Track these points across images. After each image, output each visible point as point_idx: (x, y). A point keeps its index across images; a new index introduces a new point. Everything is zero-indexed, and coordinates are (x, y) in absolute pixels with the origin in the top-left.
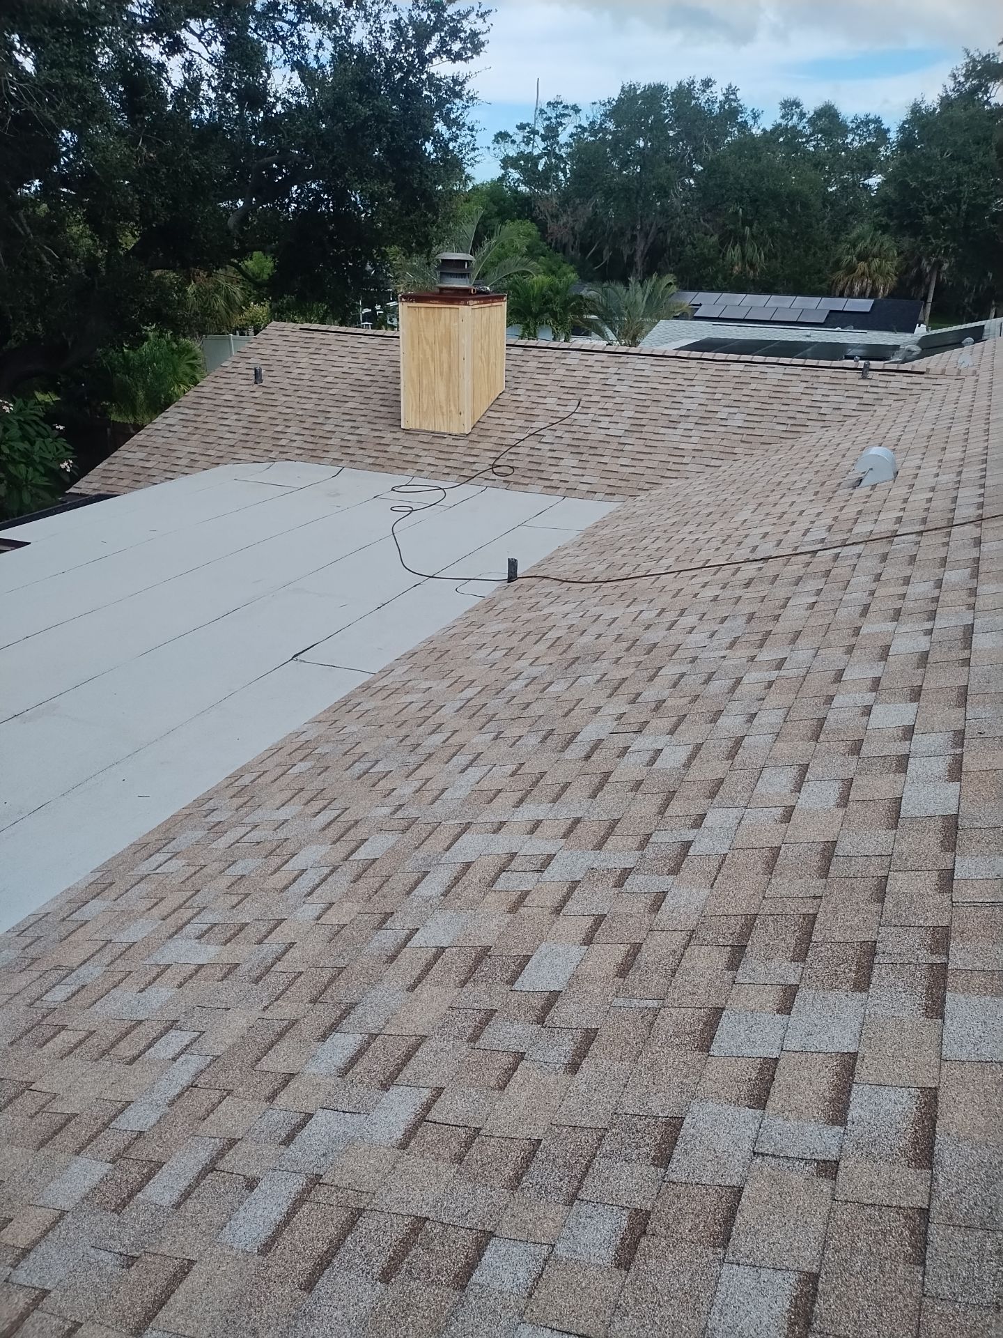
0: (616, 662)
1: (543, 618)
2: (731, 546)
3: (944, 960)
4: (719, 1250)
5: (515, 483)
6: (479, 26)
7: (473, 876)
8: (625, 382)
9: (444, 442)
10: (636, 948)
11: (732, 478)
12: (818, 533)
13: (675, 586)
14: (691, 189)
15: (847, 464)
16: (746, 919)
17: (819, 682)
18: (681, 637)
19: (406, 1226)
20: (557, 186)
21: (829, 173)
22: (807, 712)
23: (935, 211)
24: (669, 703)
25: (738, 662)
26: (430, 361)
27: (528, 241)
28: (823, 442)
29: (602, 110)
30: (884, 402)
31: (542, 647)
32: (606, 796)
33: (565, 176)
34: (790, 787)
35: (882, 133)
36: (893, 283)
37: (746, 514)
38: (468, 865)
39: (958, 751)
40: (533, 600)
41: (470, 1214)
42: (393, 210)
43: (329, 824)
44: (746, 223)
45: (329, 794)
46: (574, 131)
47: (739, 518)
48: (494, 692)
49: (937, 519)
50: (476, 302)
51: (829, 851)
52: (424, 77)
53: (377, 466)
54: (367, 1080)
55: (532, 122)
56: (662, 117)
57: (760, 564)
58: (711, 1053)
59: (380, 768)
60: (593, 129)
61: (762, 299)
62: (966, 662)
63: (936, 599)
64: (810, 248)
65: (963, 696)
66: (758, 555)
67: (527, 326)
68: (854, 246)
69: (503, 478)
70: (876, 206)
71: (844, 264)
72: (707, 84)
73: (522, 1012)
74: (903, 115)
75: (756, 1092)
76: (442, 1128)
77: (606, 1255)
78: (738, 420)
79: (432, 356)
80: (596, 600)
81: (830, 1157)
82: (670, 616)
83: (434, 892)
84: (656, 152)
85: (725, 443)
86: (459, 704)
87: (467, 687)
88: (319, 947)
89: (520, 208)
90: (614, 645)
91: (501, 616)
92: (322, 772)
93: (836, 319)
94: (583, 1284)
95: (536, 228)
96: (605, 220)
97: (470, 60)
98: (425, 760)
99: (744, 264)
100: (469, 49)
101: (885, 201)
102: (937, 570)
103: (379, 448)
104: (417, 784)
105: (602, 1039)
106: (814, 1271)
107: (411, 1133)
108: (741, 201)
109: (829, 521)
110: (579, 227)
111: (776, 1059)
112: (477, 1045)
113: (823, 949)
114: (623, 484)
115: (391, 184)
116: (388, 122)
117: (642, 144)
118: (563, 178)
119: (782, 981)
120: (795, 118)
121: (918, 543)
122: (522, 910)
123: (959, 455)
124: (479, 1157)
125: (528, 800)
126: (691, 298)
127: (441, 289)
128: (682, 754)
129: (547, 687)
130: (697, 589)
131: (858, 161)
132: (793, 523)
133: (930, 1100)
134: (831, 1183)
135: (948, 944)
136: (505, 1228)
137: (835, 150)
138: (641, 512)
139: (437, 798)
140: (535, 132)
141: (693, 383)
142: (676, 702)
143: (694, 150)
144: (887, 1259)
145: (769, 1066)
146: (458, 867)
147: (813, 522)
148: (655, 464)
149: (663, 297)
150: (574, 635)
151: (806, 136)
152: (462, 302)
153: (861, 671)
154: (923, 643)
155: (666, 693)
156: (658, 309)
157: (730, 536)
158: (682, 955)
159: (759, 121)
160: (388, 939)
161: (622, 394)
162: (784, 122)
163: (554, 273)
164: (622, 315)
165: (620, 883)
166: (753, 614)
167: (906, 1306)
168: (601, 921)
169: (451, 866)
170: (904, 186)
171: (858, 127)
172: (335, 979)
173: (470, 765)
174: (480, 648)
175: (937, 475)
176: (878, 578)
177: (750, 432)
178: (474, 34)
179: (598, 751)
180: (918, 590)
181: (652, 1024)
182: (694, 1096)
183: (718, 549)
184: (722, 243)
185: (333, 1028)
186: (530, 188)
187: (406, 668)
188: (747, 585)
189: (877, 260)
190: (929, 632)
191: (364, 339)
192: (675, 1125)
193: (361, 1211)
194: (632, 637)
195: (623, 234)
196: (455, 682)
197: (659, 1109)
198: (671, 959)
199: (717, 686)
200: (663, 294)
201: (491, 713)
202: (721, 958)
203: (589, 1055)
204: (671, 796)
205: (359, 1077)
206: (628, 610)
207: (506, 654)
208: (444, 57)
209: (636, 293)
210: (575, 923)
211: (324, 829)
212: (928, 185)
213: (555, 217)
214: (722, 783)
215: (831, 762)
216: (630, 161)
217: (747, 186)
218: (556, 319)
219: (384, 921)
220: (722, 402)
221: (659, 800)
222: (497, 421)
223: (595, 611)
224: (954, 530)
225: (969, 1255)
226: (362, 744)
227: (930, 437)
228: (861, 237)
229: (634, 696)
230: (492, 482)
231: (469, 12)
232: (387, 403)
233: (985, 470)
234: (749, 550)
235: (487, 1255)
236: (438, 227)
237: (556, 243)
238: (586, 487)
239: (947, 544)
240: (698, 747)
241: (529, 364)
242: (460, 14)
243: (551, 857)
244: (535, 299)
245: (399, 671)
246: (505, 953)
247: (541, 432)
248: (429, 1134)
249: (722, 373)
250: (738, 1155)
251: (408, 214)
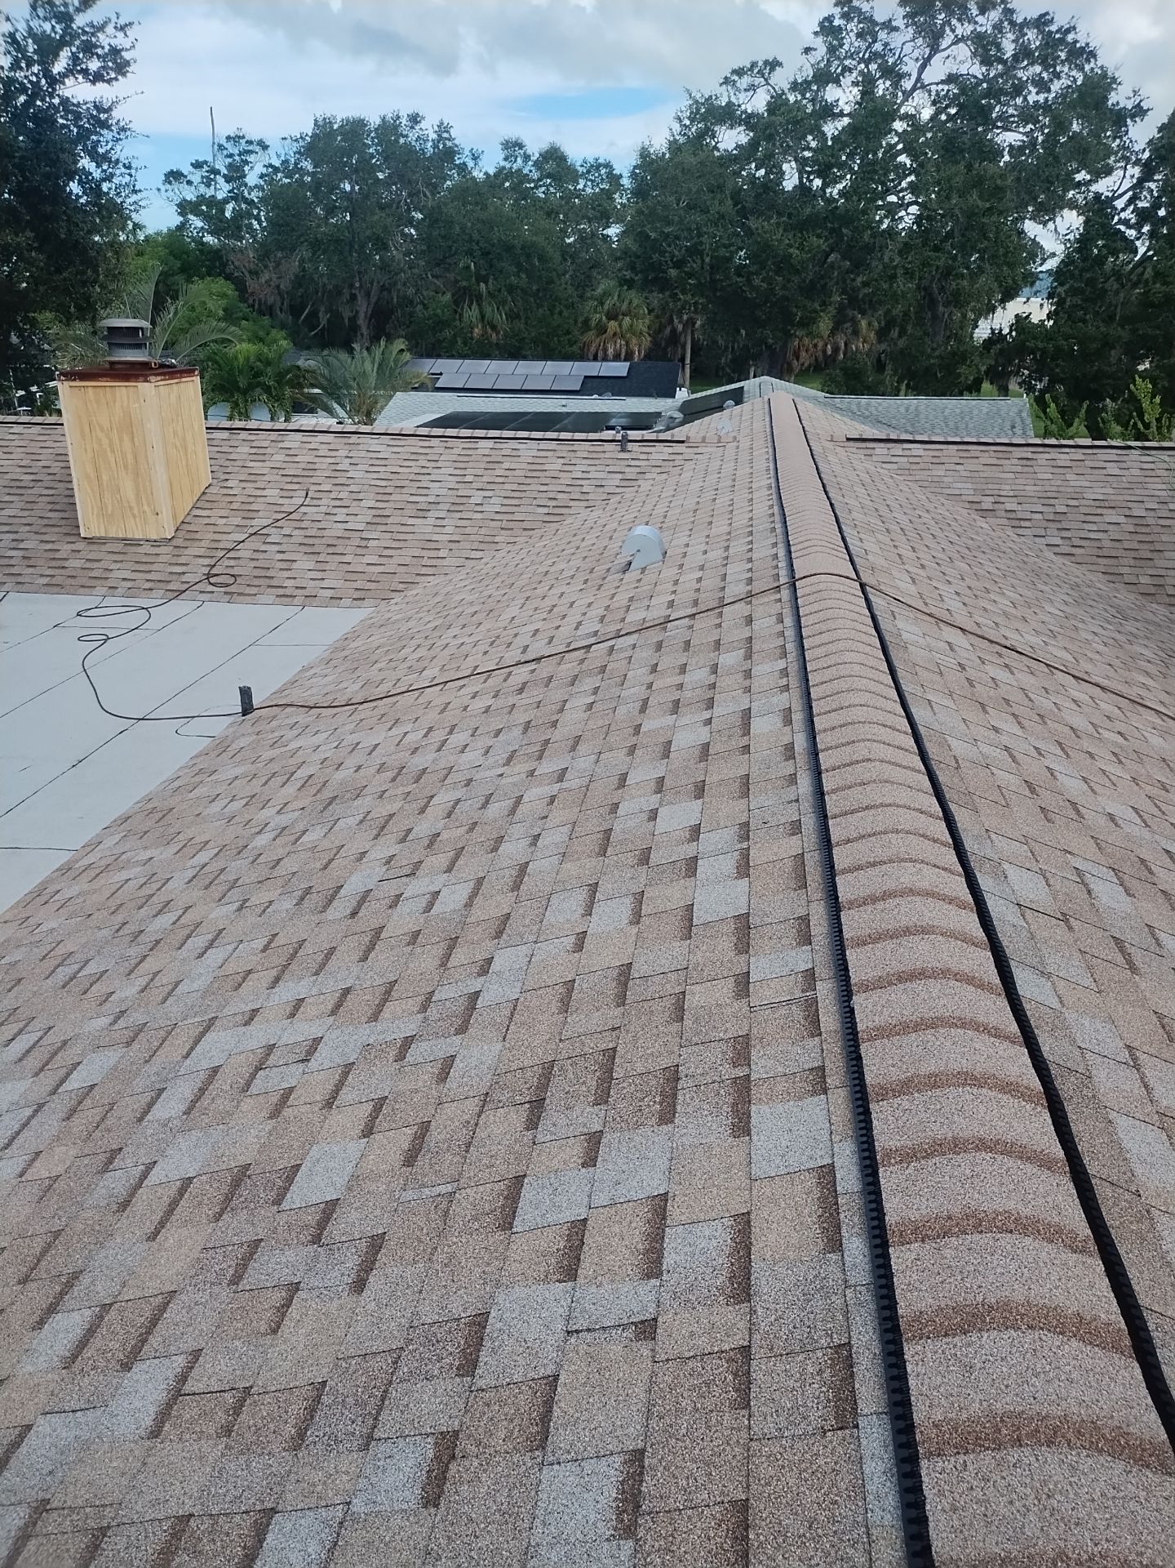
0: (381, 797)
1: (289, 754)
2: (500, 649)
3: (746, 1071)
4: (537, 1453)
5: (240, 594)
6: (120, 41)
7: (222, 1082)
8: (358, 468)
9: (140, 550)
10: (425, 1127)
11: (496, 571)
12: (590, 626)
13: (440, 701)
14: (412, 241)
15: (614, 546)
16: (544, 1068)
17: (602, 791)
18: (452, 758)
19: (165, 1531)
20: (252, 236)
21: (564, 222)
22: (592, 826)
23: (679, 264)
24: (444, 836)
25: (515, 779)
26: (109, 454)
27: (223, 302)
28: (589, 523)
29: (295, 147)
30: (648, 476)
31: (291, 789)
32: (379, 956)
33: (260, 225)
34: (581, 911)
35: (615, 179)
36: (648, 344)
37: (514, 611)
38: (215, 1070)
39: (745, 845)
40: (276, 734)
41: (245, 1494)
42: (37, 267)
43: (28, 1051)
44: (481, 279)
45: (24, 1013)
46: (264, 171)
47: (507, 615)
48: (235, 852)
49: (708, 600)
50: (159, 378)
51: (625, 974)
52: (56, 101)
53: (54, 587)
54: (102, 1364)
55: (210, 159)
56: (368, 157)
57: (533, 666)
58: (514, 1230)
59: (91, 968)
60: (286, 168)
61: (510, 365)
62: (746, 749)
63: (713, 686)
64: (554, 306)
65: (745, 786)
66: (530, 656)
67: (236, 405)
68: (602, 304)
69: (222, 589)
70: (617, 259)
71: (593, 323)
72: (415, 119)
73: (294, 1234)
74: (633, 160)
75: (565, 1262)
76: (203, 1399)
77: (411, 1496)
78: (495, 505)
79: (111, 445)
80: (352, 726)
81: (648, 1316)
82: (438, 736)
83: (173, 1112)
84: (367, 197)
85: (483, 531)
86: (190, 873)
87: (200, 850)
88: (28, 1210)
89: (211, 263)
90: (378, 777)
91: (238, 758)
92: (12, 988)
93: (592, 386)
94: (387, 1539)
95: (232, 286)
96: (316, 277)
97: (114, 83)
98: (151, 950)
99: (484, 327)
100: (111, 69)
101: (626, 253)
102: (712, 655)
103: (54, 564)
104: (143, 982)
105: (391, 1243)
106: (639, 1447)
107: (164, 1415)
108: (471, 254)
109: (601, 612)
110: (285, 285)
111: (585, 1220)
112: (241, 1287)
113: (625, 1085)
114: (372, 586)
115: (29, 234)
116: (14, 157)
117: (348, 188)
118: (258, 227)
119: (586, 1130)
120: (519, 160)
121: (691, 627)
122: (287, 1112)
123: (726, 529)
124: (251, 1422)
125: (286, 976)
126: (430, 366)
127: (112, 363)
128: (463, 892)
129: (299, 838)
130: (466, 700)
131: (593, 209)
132: (564, 617)
133: (743, 1225)
134: (651, 1344)
135: (749, 1053)
136: (291, 1499)
137: (568, 197)
138: (398, 617)
139: (169, 994)
140: (216, 172)
141: (439, 465)
142: (452, 835)
143: (410, 195)
144: (712, 1411)
145: (578, 1229)
146: (202, 1076)
147: (585, 614)
148: (407, 560)
149: (396, 365)
150: (328, 771)
151: (534, 181)
152: (141, 379)
153: (644, 773)
154: (703, 735)
155: (441, 824)
156: (392, 380)
157: (498, 637)
158: (476, 1125)
159: (480, 164)
160: (117, 1182)
161: (357, 481)
162: (508, 165)
163: (261, 340)
164: (351, 387)
165: (401, 1057)
166: (529, 722)
167: (734, 1456)
168: (382, 1106)
169: (193, 1076)
170: (643, 237)
171: (588, 172)
172: (50, 1246)
173: (211, 945)
174: (213, 800)
175: (705, 552)
176: (654, 669)
177: (510, 517)
178: (115, 52)
179: (366, 904)
180: (696, 678)
181: (446, 1213)
182: (498, 1284)
183: (486, 653)
184: (457, 302)
185: (52, 1310)
186: (219, 239)
187: (117, 837)
188: (521, 690)
189: (627, 319)
190: (709, 722)
191: (17, 429)
192: (480, 1322)
193: (103, 1531)
194: (397, 764)
195: (340, 293)
196: (184, 846)
197: (460, 1309)
198: (465, 1132)
199: (497, 809)
200: (396, 361)
201: (232, 877)
202: (518, 1117)
203: (377, 1265)
204: (453, 943)
205: (91, 1362)
206: (390, 733)
207: (246, 804)
208: (80, 77)
209: (363, 362)
210: (351, 1115)
211: (20, 1060)
212: (667, 235)
213: (254, 273)
214: (508, 919)
215: (621, 876)
216: (336, 207)
217: (476, 236)
218: (271, 394)
219: (110, 1161)
220: (474, 485)
221: (439, 950)
222: (207, 521)
223: (351, 739)
224: (726, 610)
225: (791, 1383)
226: (66, 942)
227: (695, 511)
228: (607, 294)
229: (404, 834)
230: (209, 595)
231: (105, 24)
232: (57, 507)
233: (751, 542)
234: (520, 651)
235: (270, 1538)
236: (102, 287)
237: (260, 304)
238: (329, 593)
239: (720, 625)
240: (480, 882)
241: (238, 450)
242: (93, 26)
243: (317, 1041)
244: (241, 372)
245: (109, 842)
246: (268, 1168)
247: (264, 531)
248: (188, 1410)
249: (469, 452)
250: (551, 1340)
251: (59, 271)
